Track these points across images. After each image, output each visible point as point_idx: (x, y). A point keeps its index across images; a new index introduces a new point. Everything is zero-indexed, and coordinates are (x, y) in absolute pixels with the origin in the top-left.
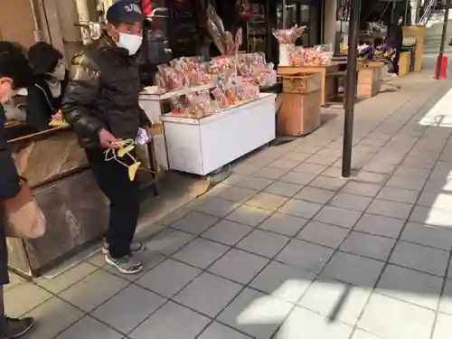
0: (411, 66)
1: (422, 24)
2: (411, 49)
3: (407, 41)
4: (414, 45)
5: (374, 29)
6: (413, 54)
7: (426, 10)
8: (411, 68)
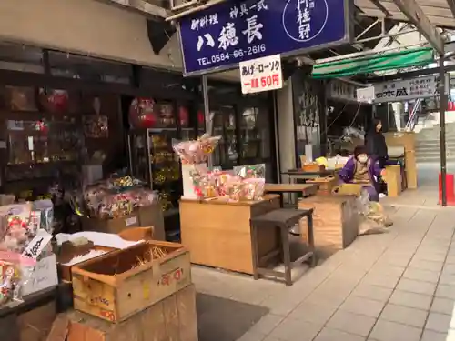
0: (402, 183)
1: (408, 130)
2: (400, 161)
3: (392, 151)
4: (403, 156)
5: (353, 136)
6: (403, 168)
7: (412, 115)
8: (404, 186)
